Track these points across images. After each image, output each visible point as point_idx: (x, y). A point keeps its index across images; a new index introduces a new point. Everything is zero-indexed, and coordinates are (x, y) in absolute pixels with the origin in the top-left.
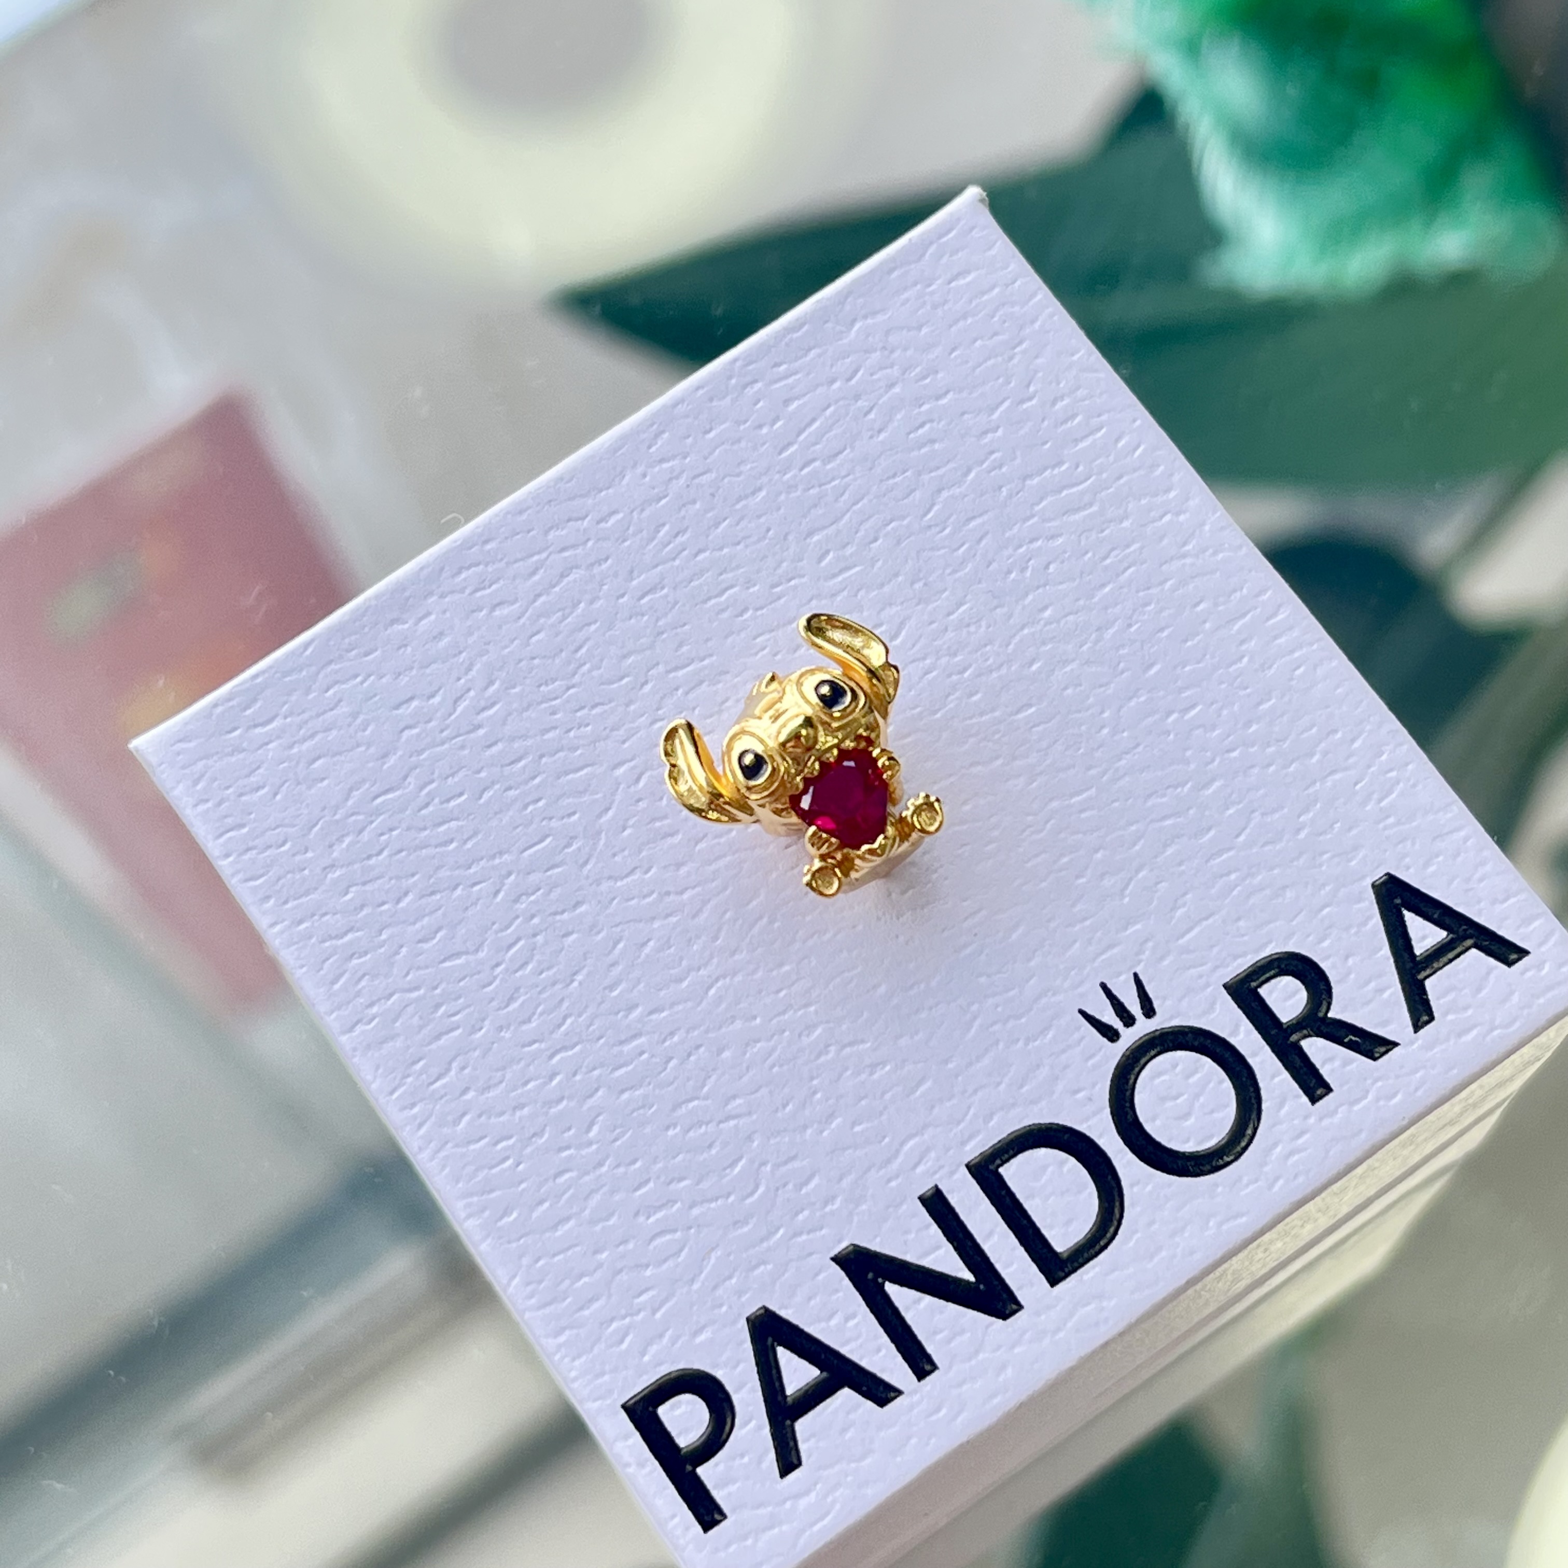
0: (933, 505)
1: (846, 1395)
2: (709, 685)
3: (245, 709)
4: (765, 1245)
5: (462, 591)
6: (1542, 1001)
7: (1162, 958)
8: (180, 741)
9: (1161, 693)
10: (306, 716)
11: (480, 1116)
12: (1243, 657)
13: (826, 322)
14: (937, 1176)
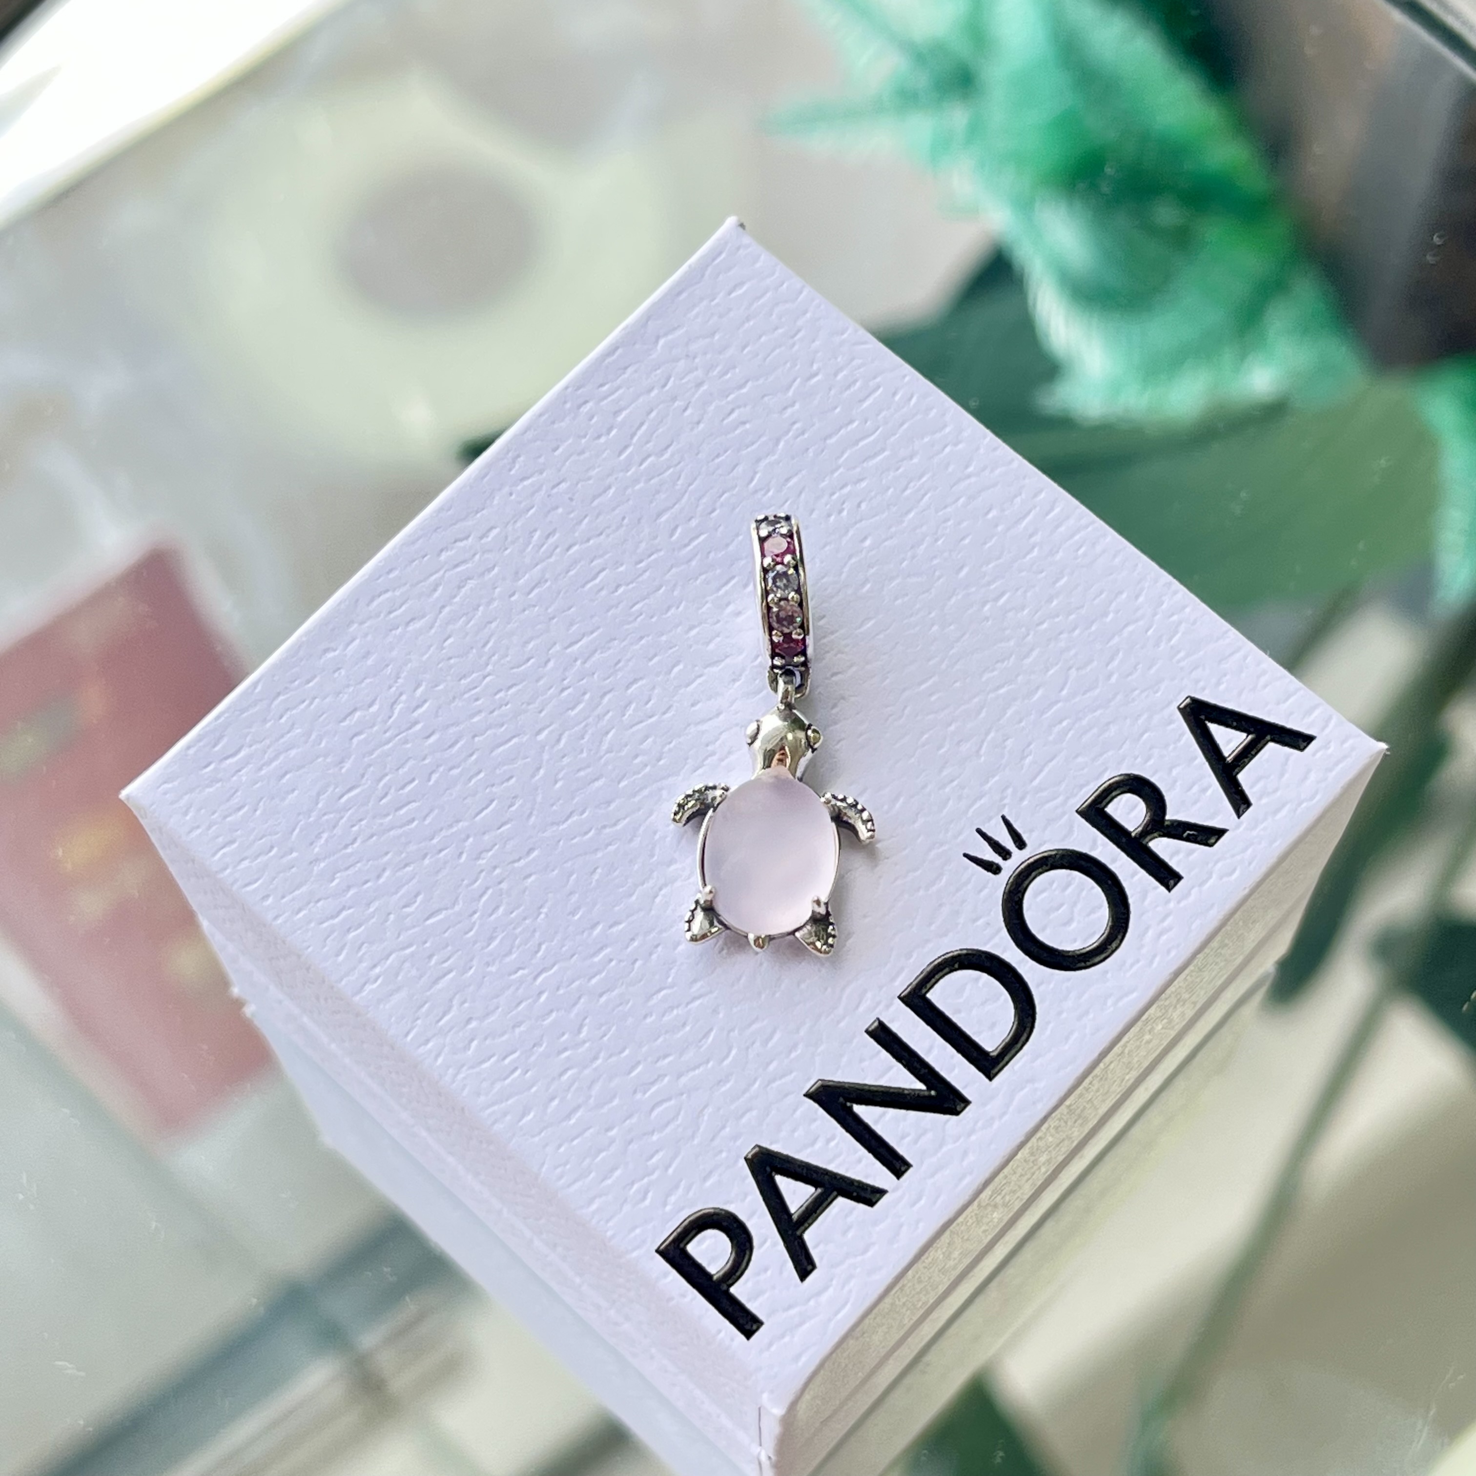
0: (755, 473)
1: (841, 1203)
2: (602, 653)
3: (214, 746)
4: (747, 1095)
5: (378, 615)
6: (1334, 773)
7: (1022, 799)
8: (165, 782)
9: (973, 589)
10: (268, 742)
11: (486, 1038)
12: (1033, 547)
13: (634, 344)
14: (877, 1010)
